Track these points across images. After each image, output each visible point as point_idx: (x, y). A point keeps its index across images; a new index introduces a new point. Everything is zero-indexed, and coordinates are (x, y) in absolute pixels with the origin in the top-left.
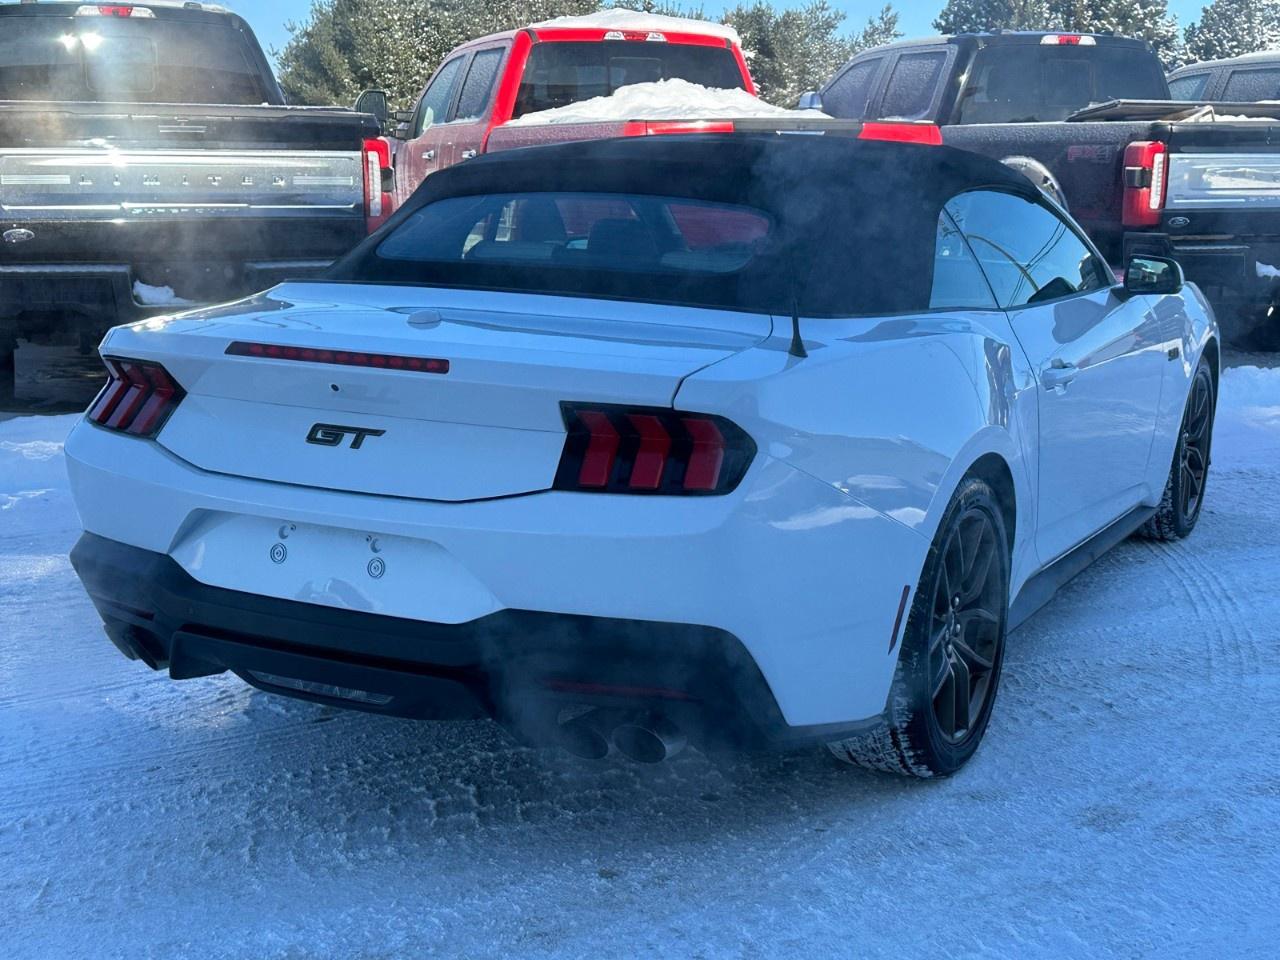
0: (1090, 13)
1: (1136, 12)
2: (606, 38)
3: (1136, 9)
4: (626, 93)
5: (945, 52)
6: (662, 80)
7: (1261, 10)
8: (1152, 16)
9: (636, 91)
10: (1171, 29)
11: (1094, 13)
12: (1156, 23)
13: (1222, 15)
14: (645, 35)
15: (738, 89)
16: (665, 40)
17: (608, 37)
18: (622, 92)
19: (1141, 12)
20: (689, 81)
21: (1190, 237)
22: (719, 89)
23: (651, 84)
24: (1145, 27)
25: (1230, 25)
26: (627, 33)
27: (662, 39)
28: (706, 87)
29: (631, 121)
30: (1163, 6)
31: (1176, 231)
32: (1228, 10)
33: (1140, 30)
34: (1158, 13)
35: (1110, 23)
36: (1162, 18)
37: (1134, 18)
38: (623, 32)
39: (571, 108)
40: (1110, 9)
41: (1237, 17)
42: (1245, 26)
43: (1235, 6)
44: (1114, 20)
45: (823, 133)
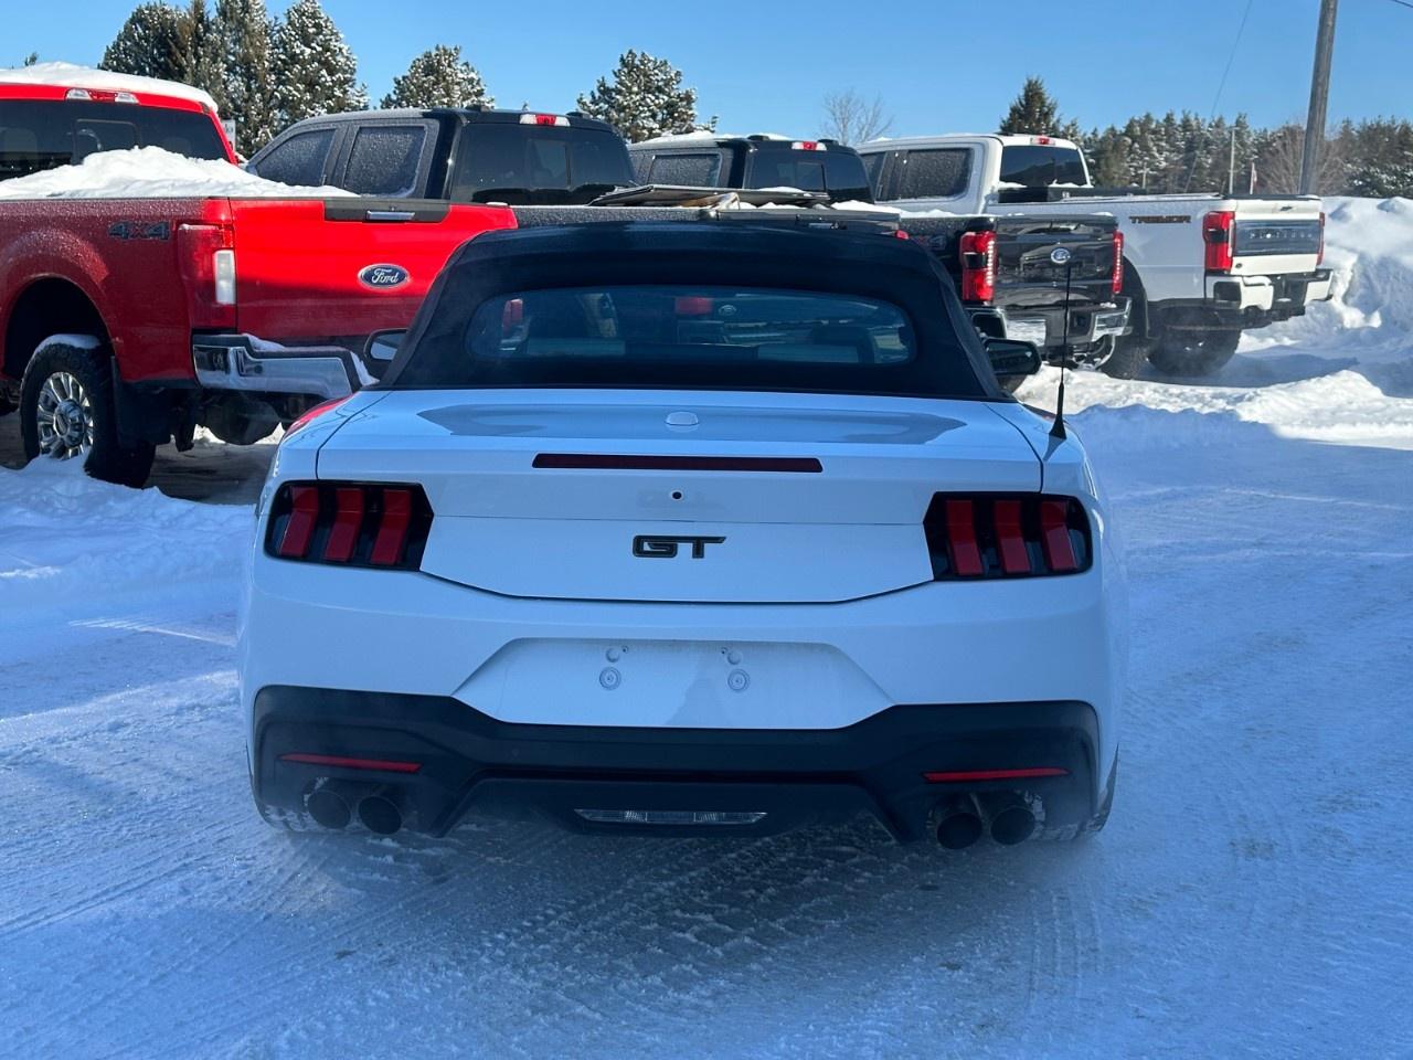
0: (273, 77)
1: (323, 79)
2: (68, 96)
3: (323, 76)
4: (99, 162)
5: (423, 128)
6: (136, 147)
7: (458, 84)
8: (342, 83)
9: (111, 159)
10: (361, 99)
11: (278, 79)
12: (345, 92)
13: (420, 87)
14: (113, 95)
15: (221, 160)
16: (137, 101)
17: (71, 95)
18: (92, 160)
19: (329, 79)
20: (168, 150)
21: (741, 325)
22: (200, 160)
23: (125, 151)
24: (334, 96)
25: (429, 99)
26: (93, 92)
27: (133, 100)
28: (187, 157)
29: (210, 198)
30: (352, 74)
31: (727, 318)
32: (424, 82)
33: (330, 99)
34: (346, 81)
35: (297, 90)
36: (352, 87)
37: (322, 85)
38: (89, 91)
39: (38, 178)
40: (295, 75)
41: (435, 90)
42: (445, 100)
43: (432, 78)
44: (301, 87)
45: (413, 214)
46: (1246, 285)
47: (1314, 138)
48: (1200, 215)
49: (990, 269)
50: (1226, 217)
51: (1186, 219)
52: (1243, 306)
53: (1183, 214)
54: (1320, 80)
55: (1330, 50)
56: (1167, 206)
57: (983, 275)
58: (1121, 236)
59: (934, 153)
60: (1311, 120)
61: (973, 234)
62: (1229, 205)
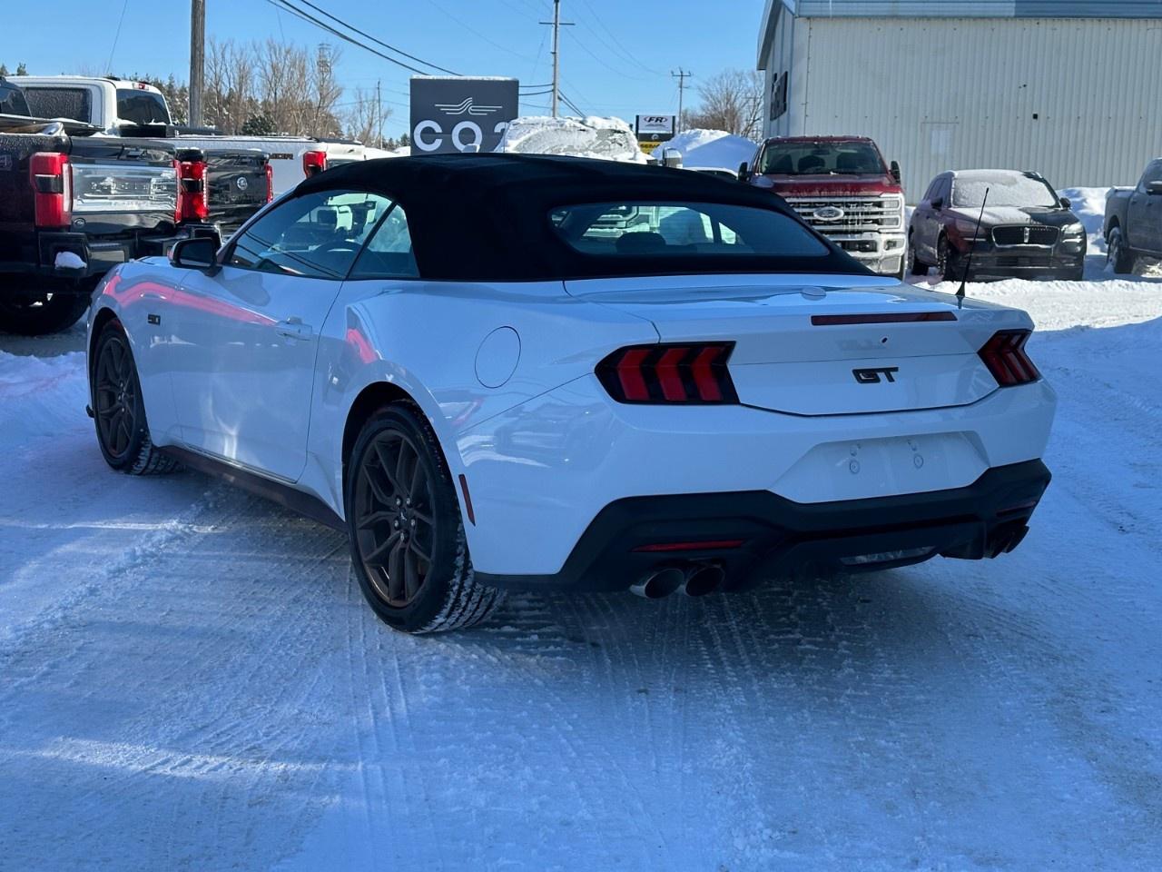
46: (340, 213)
47: (197, 93)
48: (301, 154)
49: (205, 192)
50: (321, 156)
51: (290, 156)
52: (337, 227)
53: (287, 153)
54: (198, 45)
55: (203, 21)
56: (272, 145)
57: (201, 198)
58: (271, 169)
59: (53, 92)
60: (193, 77)
61: (189, 163)
62: (321, 147)
